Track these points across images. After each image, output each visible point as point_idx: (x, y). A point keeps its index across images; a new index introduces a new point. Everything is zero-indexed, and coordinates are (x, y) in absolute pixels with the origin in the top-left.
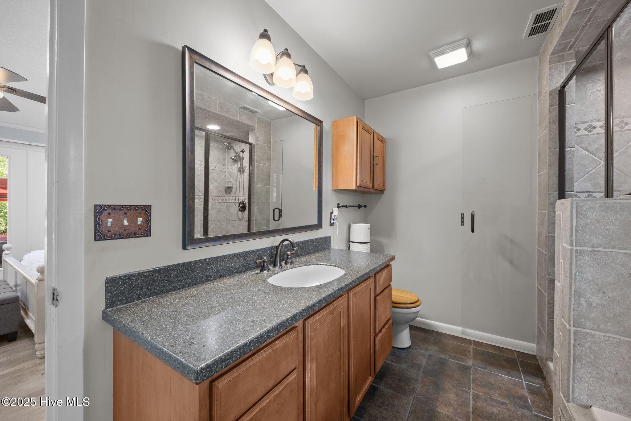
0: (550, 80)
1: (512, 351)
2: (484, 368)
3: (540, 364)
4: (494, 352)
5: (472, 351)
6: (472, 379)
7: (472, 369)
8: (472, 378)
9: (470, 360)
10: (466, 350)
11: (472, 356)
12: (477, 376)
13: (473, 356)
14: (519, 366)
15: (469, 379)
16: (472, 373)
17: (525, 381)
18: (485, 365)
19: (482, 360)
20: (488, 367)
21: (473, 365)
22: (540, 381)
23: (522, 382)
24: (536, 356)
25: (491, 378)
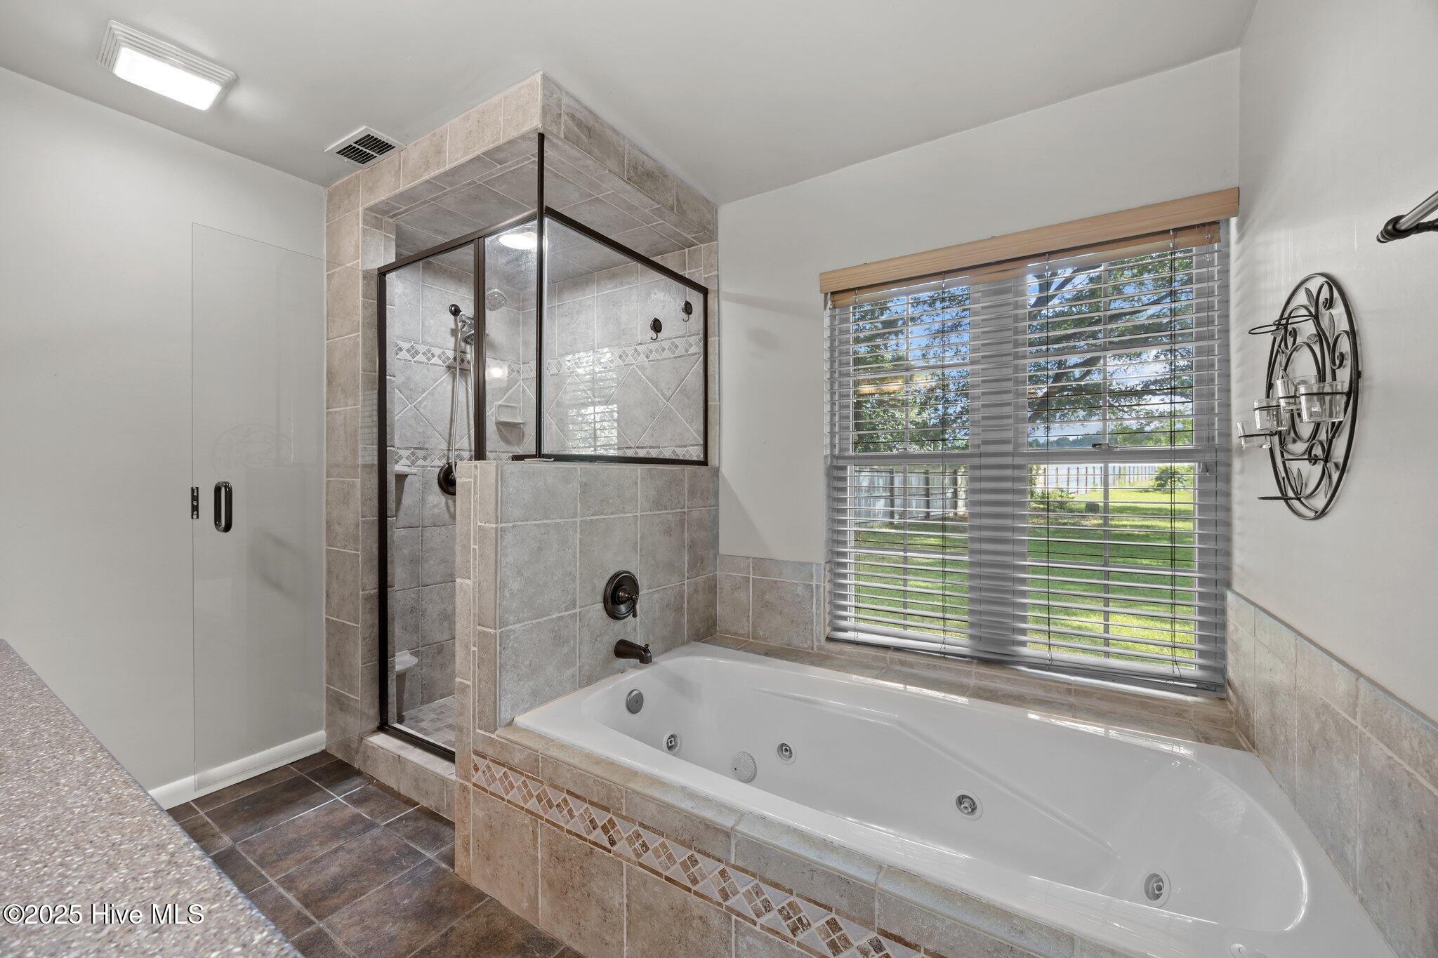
0: (363, 250)
1: (285, 768)
2: (260, 830)
3: (340, 758)
4: (254, 792)
5: (209, 821)
6: (254, 864)
7: (239, 849)
8: (252, 862)
9: (220, 837)
10: (195, 829)
11: (217, 829)
12: (260, 851)
13: (220, 827)
14: (313, 781)
15: (249, 867)
16: (244, 855)
17: (339, 795)
18: (258, 822)
19: (245, 821)
20: (266, 822)
21: (235, 840)
22: (358, 780)
23: (337, 800)
24: (325, 750)
25: (287, 834)
